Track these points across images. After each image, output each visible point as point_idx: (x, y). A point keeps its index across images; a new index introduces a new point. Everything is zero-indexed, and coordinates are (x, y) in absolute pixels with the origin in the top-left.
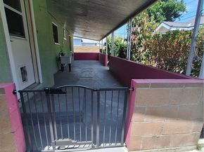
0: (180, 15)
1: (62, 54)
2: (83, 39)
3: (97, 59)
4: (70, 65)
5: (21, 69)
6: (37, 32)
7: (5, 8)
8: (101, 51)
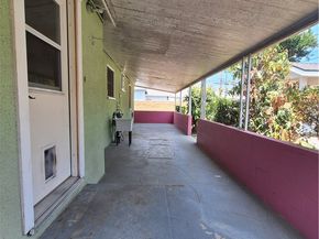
0: (308, 53)
1: (119, 115)
2: (148, 90)
3: (172, 122)
4: (130, 133)
5: (46, 152)
6: (85, 79)
7: (27, 33)
8: (178, 109)
